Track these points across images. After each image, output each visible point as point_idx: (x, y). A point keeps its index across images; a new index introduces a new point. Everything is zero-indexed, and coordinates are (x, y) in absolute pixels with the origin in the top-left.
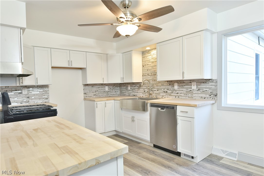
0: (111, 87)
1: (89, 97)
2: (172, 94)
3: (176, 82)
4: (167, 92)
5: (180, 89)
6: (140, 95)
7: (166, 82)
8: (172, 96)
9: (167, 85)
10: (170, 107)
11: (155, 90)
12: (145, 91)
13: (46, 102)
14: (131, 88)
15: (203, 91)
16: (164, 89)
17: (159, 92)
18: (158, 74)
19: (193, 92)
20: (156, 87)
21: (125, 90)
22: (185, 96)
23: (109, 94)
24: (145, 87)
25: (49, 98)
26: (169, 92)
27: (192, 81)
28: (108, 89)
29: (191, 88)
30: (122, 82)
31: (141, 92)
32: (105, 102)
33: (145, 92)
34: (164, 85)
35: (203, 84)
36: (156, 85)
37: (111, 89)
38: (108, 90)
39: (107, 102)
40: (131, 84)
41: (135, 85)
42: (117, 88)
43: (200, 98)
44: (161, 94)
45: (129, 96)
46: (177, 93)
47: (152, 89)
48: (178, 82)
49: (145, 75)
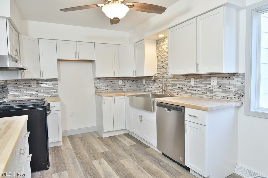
0: (126, 81)
1: (101, 92)
2: (188, 91)
3: (193, 76)
4: (182, 88)
5: (197, 86)
6: (155, 91)
7: (182, 76)
8: (188, 93)
9: (182, 79)
10: (177, 108)
11: (170, 86)
12: (159, 86)
13: (55, 96)
14: (146, 82)
15: (226, 88)
16: (179, 85)
17: (174, 88)
18: (170, 66)
19: (213, 90)
20: (170, 82)
21: (140, 84)
22: (203, 95)
23: (123, 89)
24: (160, 82)
25: (58, 92)
26: (185, 88)
27: (212, 75)
28: (122, 84)
29: (210, 84)
30: (135, 76)
31: (156, 88)
32: (114, 97)
33: (160, 87)
34: (179, 79)
35: (225, 80)
36: (171, 79)
37: (125, 83)
39: (116, 97)
40: (146, 78)
41: (150, 79)
42: (133, 82)
43: (221, 97)
44: (176, 91)
45: (144, 91)
46: (194, 90)
47: (167, 85)
48: (195, 76)
49: (160, 67)
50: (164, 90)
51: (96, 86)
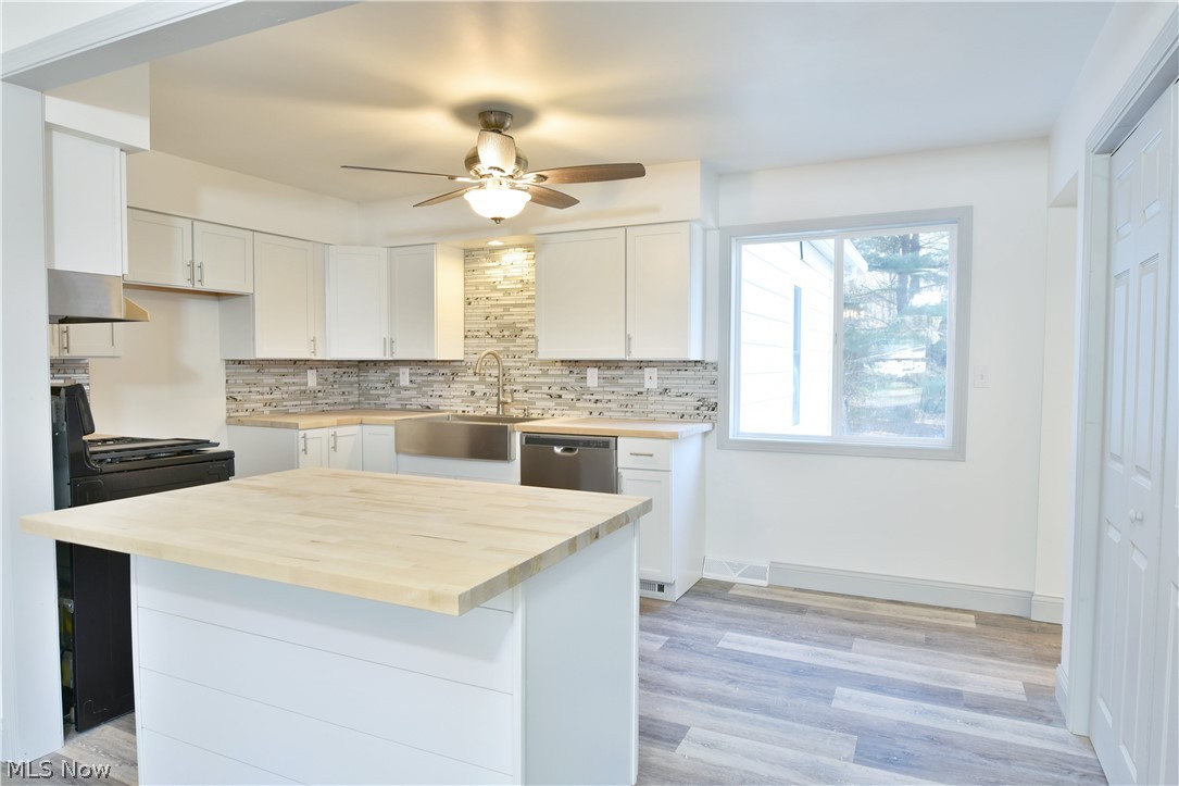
0: (329, 375)
2: (578, 404)
3: (594, 365)
4: (560, 396)
5: (606, 389)
6: (452, 408)
7: (559, 364)
8: (578, 409)
9: (559, 372)
10: (594, 441)
11: (517, 391)
12: (473, 393)
14: (413, 378)
15: (679, 395)
16: (550, 388)
17: (531, 396)
18: (541, 335)
19: (649, 398)
20: (518, 380)
21: (383, 385)
22: (622, 411)
23: (319, 402)
24: (476, 378)
26: (566, 396)
27: (645, 364)
28: (318, 384)
29: (642, 385)
30: (388, 357)
31: (458, 397)
32: (332, 431)
33: (476, 394)
34: (550, 372)
35: (676, 375)
36: (520, 372)
37: (326, 380)
38: (315, 384)
39: (341, 431)
40: (413, 364)
41: (430, 367)
42: (350, 378)
43: (668, 415)
44: (540, 404)
45: (404, 409)
46: (597, 401)
47: (505, 387)
48: (601, 364)
49: (476, 333)
50: (506, 403)
51: (233, 392)
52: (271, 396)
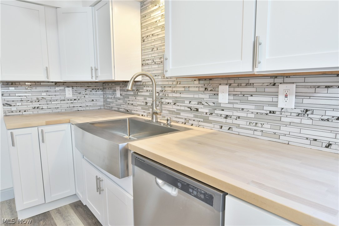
0: (82, 90)
2: (211, 118)
3: (226, 82)
4: (197, 110)
5: (236, 106)
6: (137, 112)
7: (197, 82)
8: (210, 122)
9: (197, 89)
11: (168, 103)
12: (146, 103)
14: (122, 93)
15: (326, 118)
16: (190, 102)
17: (179, 108)
18: (170, 55)
19: (283, 119)
20: (170, 95)
21: (111, 96)
22: (251, 129)
23: (75, 106)
24: (148, 94)
26: (202, 109)
27: (280, 80)
28: (74, 95)
29: (275, 104)
31: (140, 105)
33: (148, 104)
34: (191, 89)
35: (323, 92)
36: (171, 89)
37: (80, 93)
38: (71, 96)
40: (121, 84)
42: (97, 93)
43: (308, 142)
44: (183, 115)
45: (119, 112)
46: (227, 117)
47: (163, 100)
48: (231, 81)
49: (147, 62)
50: (157, 113)
51: (8, 101)
52: (39, 103)
